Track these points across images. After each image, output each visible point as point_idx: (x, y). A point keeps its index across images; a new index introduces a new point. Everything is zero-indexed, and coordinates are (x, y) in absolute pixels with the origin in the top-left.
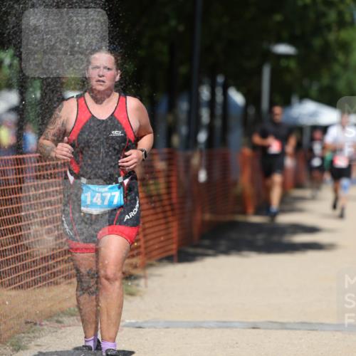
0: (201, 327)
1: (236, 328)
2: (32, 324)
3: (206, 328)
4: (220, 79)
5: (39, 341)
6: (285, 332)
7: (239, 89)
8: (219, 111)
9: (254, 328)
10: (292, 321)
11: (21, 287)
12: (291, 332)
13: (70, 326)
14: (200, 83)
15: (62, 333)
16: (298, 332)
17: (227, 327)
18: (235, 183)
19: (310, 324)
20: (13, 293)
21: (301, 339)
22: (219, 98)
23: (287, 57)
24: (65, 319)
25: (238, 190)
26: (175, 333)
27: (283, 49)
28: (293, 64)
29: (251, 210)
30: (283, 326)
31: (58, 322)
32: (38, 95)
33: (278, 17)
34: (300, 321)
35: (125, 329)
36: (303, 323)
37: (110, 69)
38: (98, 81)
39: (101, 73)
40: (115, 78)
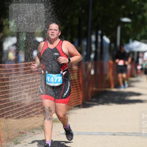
1: (106, 135)
2: (22, 133)
4: (100, 32)
6: (127, 137)
7: (107, 36)
8: (99, 46)
10: (129, 132)
11: (19, 118)
13: (38, 134)
14: (92, 34)
15: (35, 137)
16: (131, 136)
17: (103, 135)
18: (106, 75)
19: (137, 133)
20: (15, 120)
22: (99, 40)
23: (127, 23)
24: (36, 132)
25: (107, 78)
26: (81, 137)
27: (125, 20)
28: (130, 26)
29: (113, 86)
30: (126, 134)
31: (33, 132)
33: (123, 7)
35: (61, 135)
36: (134, 133)
37: (56, 30)
38: (52, 35)
39: (53, 32)
40: (58, 34)
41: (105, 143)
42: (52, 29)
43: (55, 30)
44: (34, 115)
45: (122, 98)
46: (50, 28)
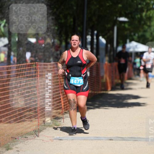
0: (87, 140)
1: (102, 140)
2: (14, 139)
3: (89, 140)
4: (96, 32)
5: (17, 146)
6: (124, 141)
7: (103, 37)
8: (95, 46)
9: (110, 140)
11: (10, 122)
12: (126, 141)
13: (30, 139)
14: (87, 34)
16: (130, 141)
17: (99, 140)
18: (102, 77)
19: (134, 138)
20: (6, 125)
21: (131, 145)
22: (95, 41)
23: (124, 22)
24: (29, 137)
25: (104, 80)
26: (76, 142)
27: (122, 19)
28: (127, 26)
29: (109, 89)
30: (123, 139)
31: (26, 138)
32: (17, 39)
33: (120, 5)
34: (130, 137)
35: (55, 140)
36: (132, 138)
37: (77, 41)
38: (74, 44)
39: (75, 42)
40: (79, 43)
41: (102, 148)
42: (74, 40)
43: (76, 40)
44: (26, 120)
46: (73, 39)
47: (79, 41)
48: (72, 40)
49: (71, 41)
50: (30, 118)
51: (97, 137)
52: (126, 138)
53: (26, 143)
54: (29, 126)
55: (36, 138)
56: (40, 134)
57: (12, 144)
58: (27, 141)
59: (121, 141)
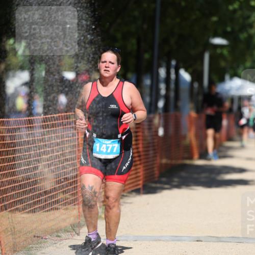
0: (160, 240)
1: (185, 241)
2: (39, 238)
3: (164, 241)
4: (173, 63)
6: (221, 243)
7: (186, 70)
8: (172, 86)
9: (197, 241)
10: (224, 235)
11: (34, 211)
12: (225, 244)
13: (66, 239)
14: (159, 66)
16: (230, 243)
17: (179, 240)
18: (184, 137)
19: (238, 238)
20: (25, 215)
21: (232, 249)
22: (173, 76)
23: (221, 46)
24: (63, 235)
25: (187, 142)
27: (218, 41)
28: (225, 52)
29: (196, 156)
30: (219, 239)
31: (58, 236)
33: (215, 19)
36: (233, 237)
37: (113, 63)
39: (107, 66)
42: (105, 62)
43: (110, 62)
44: (60, 207)
45: (213, 176)
47: (116, 65)
48: (103, 62)
49: (101, 64)
50: (65, 204)
51: (176, 237)
52: (223, 237)
53: (58, 245)
54: (63, 217)
55: (74, 237)
56: (81, 231)
57: (36, 247)
58: (60, 243)
59: (217, 243)
